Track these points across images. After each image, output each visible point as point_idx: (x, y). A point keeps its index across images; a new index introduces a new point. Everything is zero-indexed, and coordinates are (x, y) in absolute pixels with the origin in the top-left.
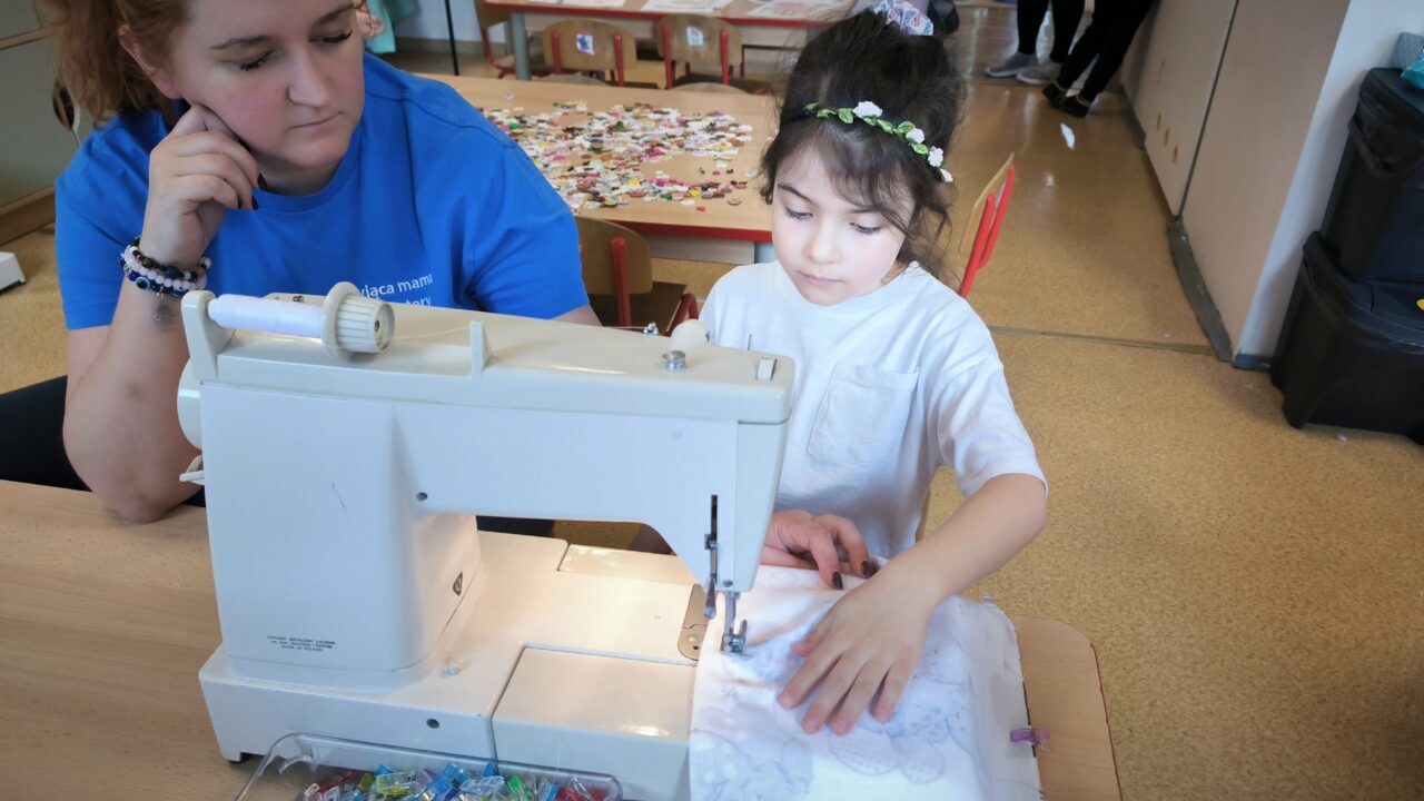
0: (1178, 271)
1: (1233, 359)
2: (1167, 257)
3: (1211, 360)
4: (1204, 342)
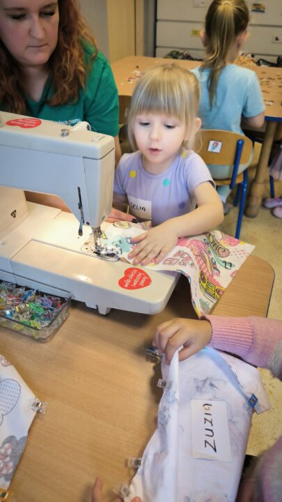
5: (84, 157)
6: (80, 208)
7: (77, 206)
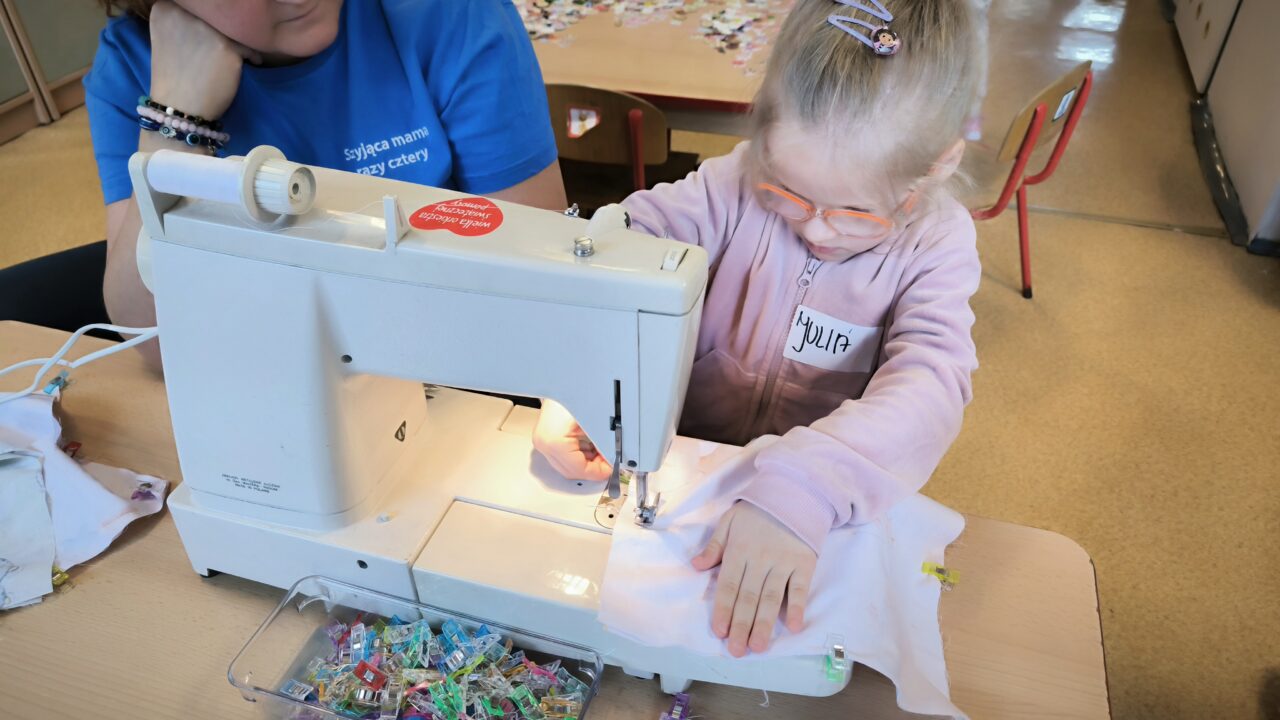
0: (1198, 151)
1: (1249, 243)
2: (1189, 137)
3: (1225, 243)
4: (1220, 225)
5: (640, 311)
6: (613, 428)
7: (608, 424)
